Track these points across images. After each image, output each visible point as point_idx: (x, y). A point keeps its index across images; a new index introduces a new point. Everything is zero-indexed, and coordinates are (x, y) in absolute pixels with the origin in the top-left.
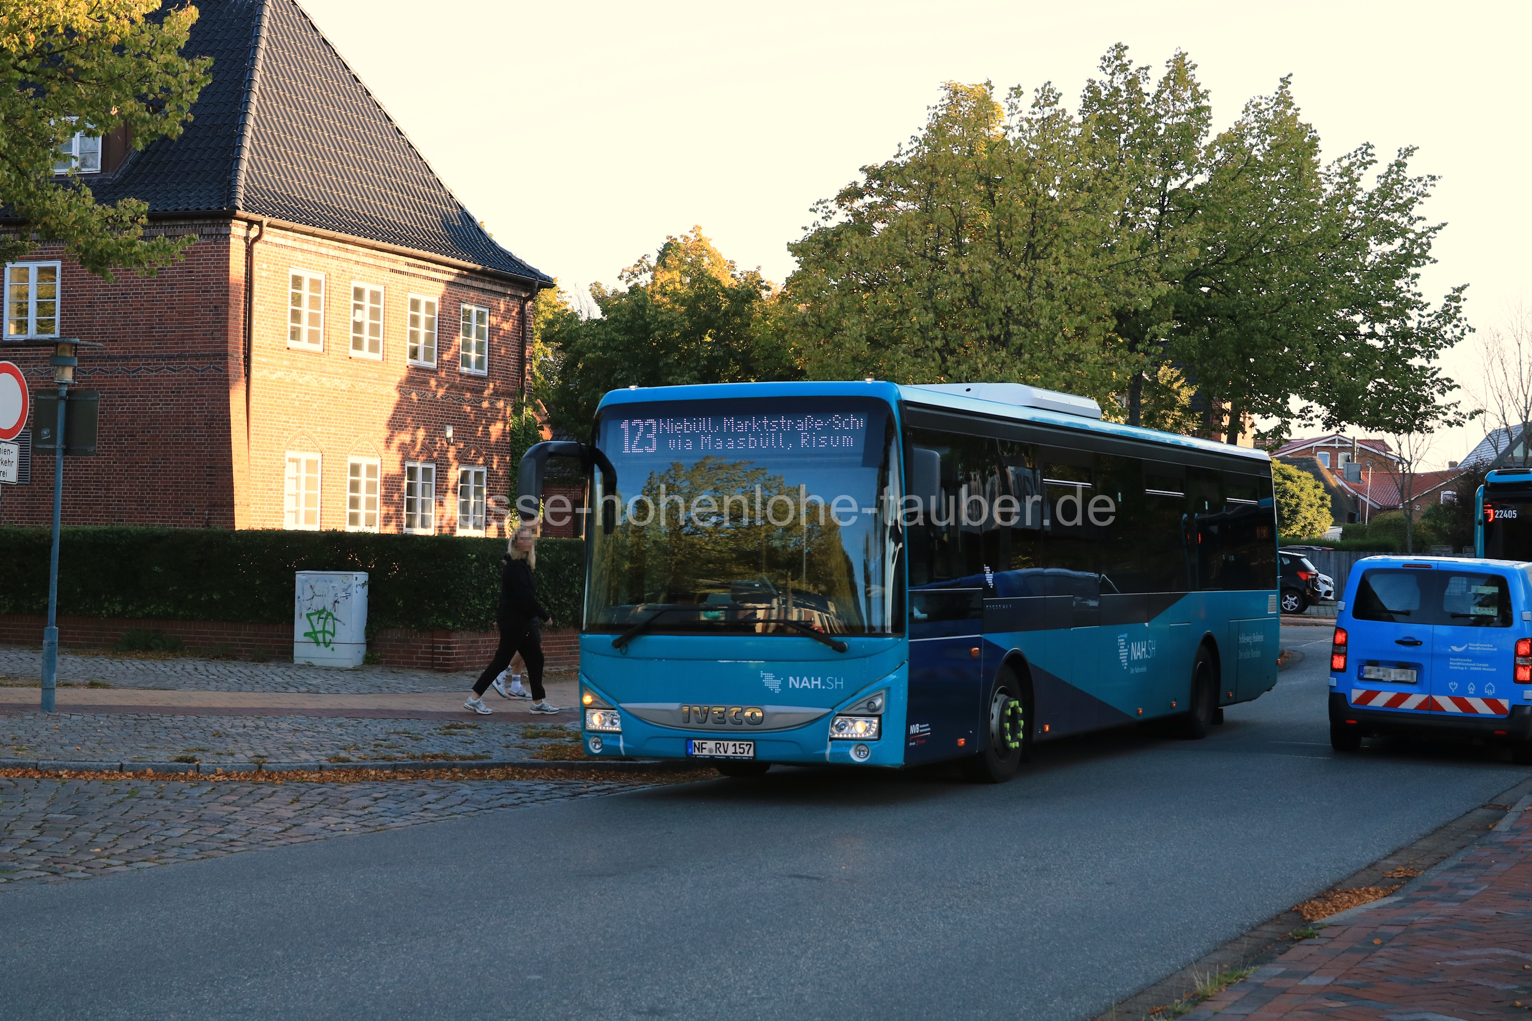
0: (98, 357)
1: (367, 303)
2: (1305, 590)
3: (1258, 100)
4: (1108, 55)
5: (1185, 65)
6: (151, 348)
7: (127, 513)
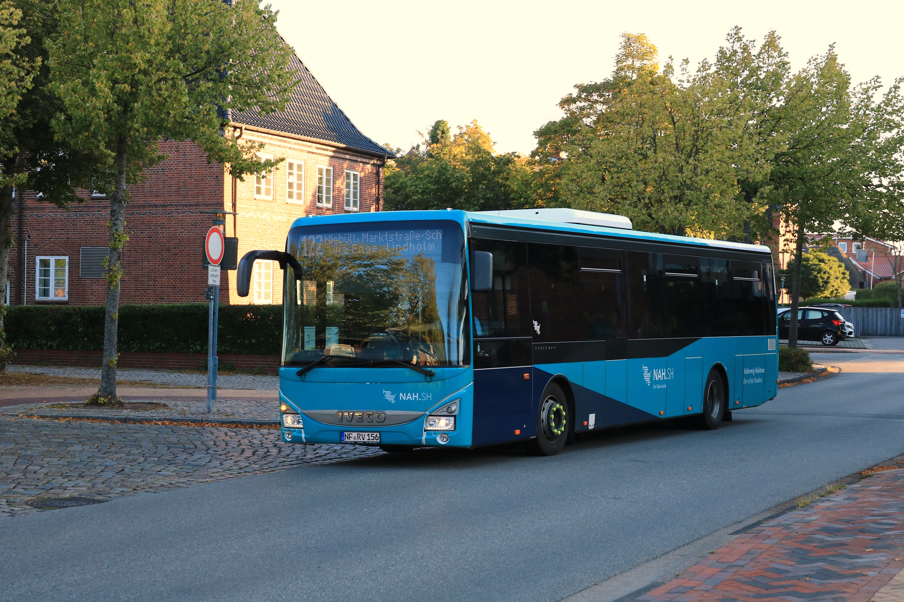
0: (148, 206)
1: (295, 171)
2: (837, 331)
3: (816, 57)
4: (730, 32)
5: (775, 37)
6: (179, 200)
7: (166, 294)
